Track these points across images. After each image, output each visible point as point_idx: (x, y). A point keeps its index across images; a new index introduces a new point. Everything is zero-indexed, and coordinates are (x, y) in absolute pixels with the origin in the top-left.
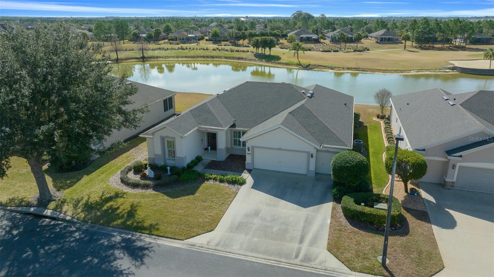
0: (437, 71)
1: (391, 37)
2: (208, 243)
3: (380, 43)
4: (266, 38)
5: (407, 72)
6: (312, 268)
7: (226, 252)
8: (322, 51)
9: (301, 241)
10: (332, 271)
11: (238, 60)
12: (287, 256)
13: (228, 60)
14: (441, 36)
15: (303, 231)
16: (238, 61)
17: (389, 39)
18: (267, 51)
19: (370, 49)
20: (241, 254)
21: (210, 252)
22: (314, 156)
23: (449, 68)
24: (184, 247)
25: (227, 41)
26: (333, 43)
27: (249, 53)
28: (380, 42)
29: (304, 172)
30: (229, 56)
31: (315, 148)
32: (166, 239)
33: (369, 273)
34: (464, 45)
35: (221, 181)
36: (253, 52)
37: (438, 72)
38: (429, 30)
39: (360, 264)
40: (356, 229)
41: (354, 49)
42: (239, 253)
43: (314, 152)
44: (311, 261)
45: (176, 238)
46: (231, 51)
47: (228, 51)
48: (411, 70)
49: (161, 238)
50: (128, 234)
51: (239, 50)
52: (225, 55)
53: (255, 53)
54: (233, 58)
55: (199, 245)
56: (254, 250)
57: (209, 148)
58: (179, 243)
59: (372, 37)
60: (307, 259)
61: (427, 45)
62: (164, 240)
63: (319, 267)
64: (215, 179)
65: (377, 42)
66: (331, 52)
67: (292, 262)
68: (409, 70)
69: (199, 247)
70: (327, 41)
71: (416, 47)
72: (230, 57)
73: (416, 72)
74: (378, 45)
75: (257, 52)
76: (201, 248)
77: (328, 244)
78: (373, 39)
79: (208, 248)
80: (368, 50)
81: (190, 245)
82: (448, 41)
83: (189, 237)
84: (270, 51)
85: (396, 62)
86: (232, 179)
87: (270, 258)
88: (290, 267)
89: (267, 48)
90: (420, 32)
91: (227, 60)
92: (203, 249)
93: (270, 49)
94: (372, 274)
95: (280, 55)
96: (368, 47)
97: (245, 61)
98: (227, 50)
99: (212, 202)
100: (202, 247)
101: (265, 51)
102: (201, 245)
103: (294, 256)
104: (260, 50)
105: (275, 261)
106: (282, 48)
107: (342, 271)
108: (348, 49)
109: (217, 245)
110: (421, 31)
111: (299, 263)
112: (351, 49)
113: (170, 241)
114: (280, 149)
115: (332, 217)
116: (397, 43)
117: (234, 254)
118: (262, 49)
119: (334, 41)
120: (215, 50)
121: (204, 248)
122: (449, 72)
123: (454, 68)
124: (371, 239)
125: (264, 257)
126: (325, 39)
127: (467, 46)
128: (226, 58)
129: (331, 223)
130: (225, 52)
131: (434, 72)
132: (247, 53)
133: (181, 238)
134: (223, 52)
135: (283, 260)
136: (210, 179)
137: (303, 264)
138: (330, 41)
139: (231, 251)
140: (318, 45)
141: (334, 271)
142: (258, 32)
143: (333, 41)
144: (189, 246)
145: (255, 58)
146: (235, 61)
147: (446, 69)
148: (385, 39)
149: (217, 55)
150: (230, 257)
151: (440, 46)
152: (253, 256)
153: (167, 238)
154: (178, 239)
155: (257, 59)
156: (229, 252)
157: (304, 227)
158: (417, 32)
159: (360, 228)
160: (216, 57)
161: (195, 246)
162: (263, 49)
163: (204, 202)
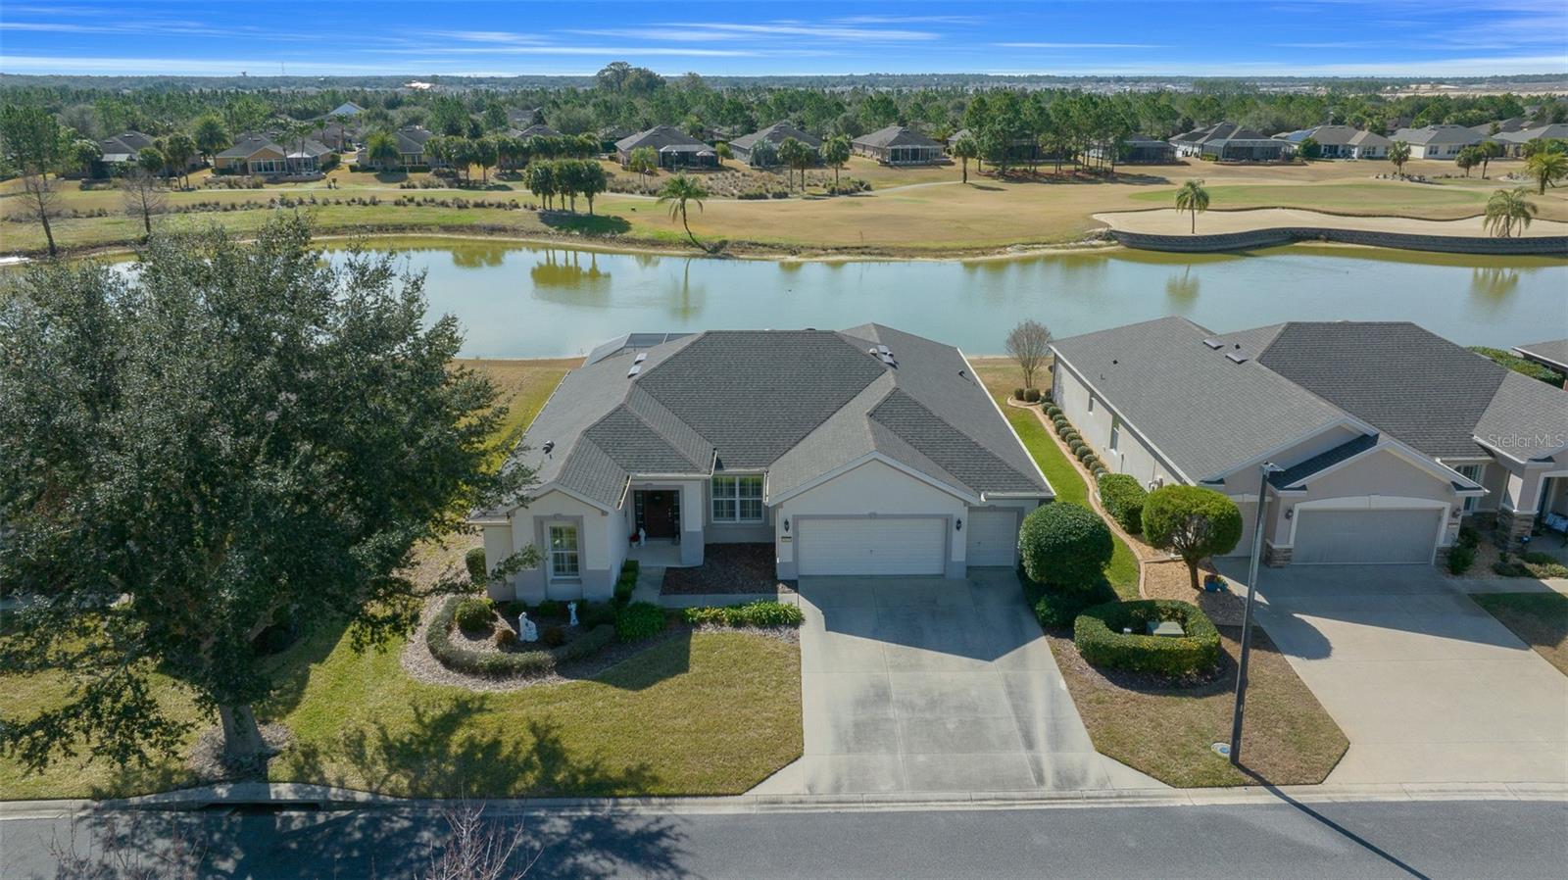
0: (1072, 244)
1: (919, 147)
2: (811, 788)
3: (891, 167)
4: (574, 164)
5: (999, 253)
6: (1088, 798)
7: (868, 802)
8: (740, 198)
9: (1030, 744)
10: (1134, 796)
11: (491, 234)
12: (1020, 783)
13: (456, 237)
14: (1052, 143)
15: (1019, 719)
16: (490, 238)
17: (915, 154)
18: (581, 204)
19: (873, 187)
20: (908, 798)
21: (830, 809)
22: (964, 523)
23: (1099, 236)
24: (755, 810)
25: (427, 170)
26: (761, 171)
27: (522, 210)
28: (892, 163)
29: (935, 568)
30: (457, 222)
31: (966, 503)
32: (694, 800)
33: (1213, 786)
34: (1108, 165)
35: (738, 623)
36: (533, 209)
37: (1075, 248)
38: (1022, 128)
39: (1185, 770)
40: (1134, 693)
41: (830, 188)
42: (902, 798)
43: (962, 513)
44: (1076, 783)
45: (721, 791)
46: (460, 207)
47: (447, 206)
48: (1005, 247)
49: (676, 800)
50: (579, 807)
51: (486, 203)
52: (440, 221)
53: (539, 210)
54: (473, 229)
55: (791, 798)
56: (935, 784)
57: (642, 533)
58: (734, 804)
59: (864, 147)
60: (1067, 780)
61: (1018, 168)
62: (688, 804)
63: (1103, 793)
64: (716, 620)
65: (884, 164)
66: (766, 198)
67: (1038, 794)
68: (1001, 247)
69: (793, 803)
70: (741, 162)
71: (989, 175)
72: (461, 226)
73: (1021, 250)
74: (887, 170)
75: (548, 208)
76: (800, 806)
77: (1093, 738)
78: (868, 153)
79: (818, 802)
80: (868, 188)
81: (765, 803)
82: (1067, 156)
83: (751, 784)
84: (591, 202)
85: (960, 225)
86: (768, 614)
87: (982, 795)
88: (1039, 807)
89: (579, 194)
90: (998, 132)
91: (451, 236)
92: (805, 806)
93: (590, 195)
94: (1220, 786)
95: (627, 216)
96: (868, 180)
97: (515, 236)
98: (444, 204)
99: (750, 681)
100: (801, 802)
101: (573, 202)
102: (797, 798)
103: (1033, 780)
104: (557, 202)
105: (996, 799)
106: (618, 191)
107: (1156, 792)
108: (809, 185)
109: (837, 789)
110: (1003, 130)
111: (1054, 794)
112: (816, 185)
113: (707, 804)
114: (873, 516)
115: (1064, 673)
116: (937, 165)
117: (892, 802)
118: (563, 198)
119: (763, 163)
120: (405, 205)
121: (806, 802)
122: (1101, 246)
123: (1111, 236)
124: (1175, 709)
125: (967, 795)
126: (730, 157)
127: (1118, 169)
128: (447, 229)
129: (1071, 688)
130: (437, 209)
131: (1064, 248)
132: (516, 210)
133: (731, 790)
134: (433, 209)
135: (1016, 794)
136: (703, 621)
137: (1063, 793)
138: (751, 164)
139: (879, 797)
140: (720, 175)
141: (1139, 797)
142: (528, 140)
143: (758, 163)
144: (765, 806)
145: (544, 227)
146: (479, 238)
147: (1093, 239)
148: (905, 152)
149: (415, 222)
150: (886, 813)
151: (1050, 169)
152: (940, 798)
153: (696, 795)
154: (727, 795)
155: (552, 230)
156: (877, 802)
157: (1016, 708)
158: (991, 131)
159: (1141, 689)
160: (413, 228)
161: (781, 803)
162: (567, 198)
163: (729, 686)
